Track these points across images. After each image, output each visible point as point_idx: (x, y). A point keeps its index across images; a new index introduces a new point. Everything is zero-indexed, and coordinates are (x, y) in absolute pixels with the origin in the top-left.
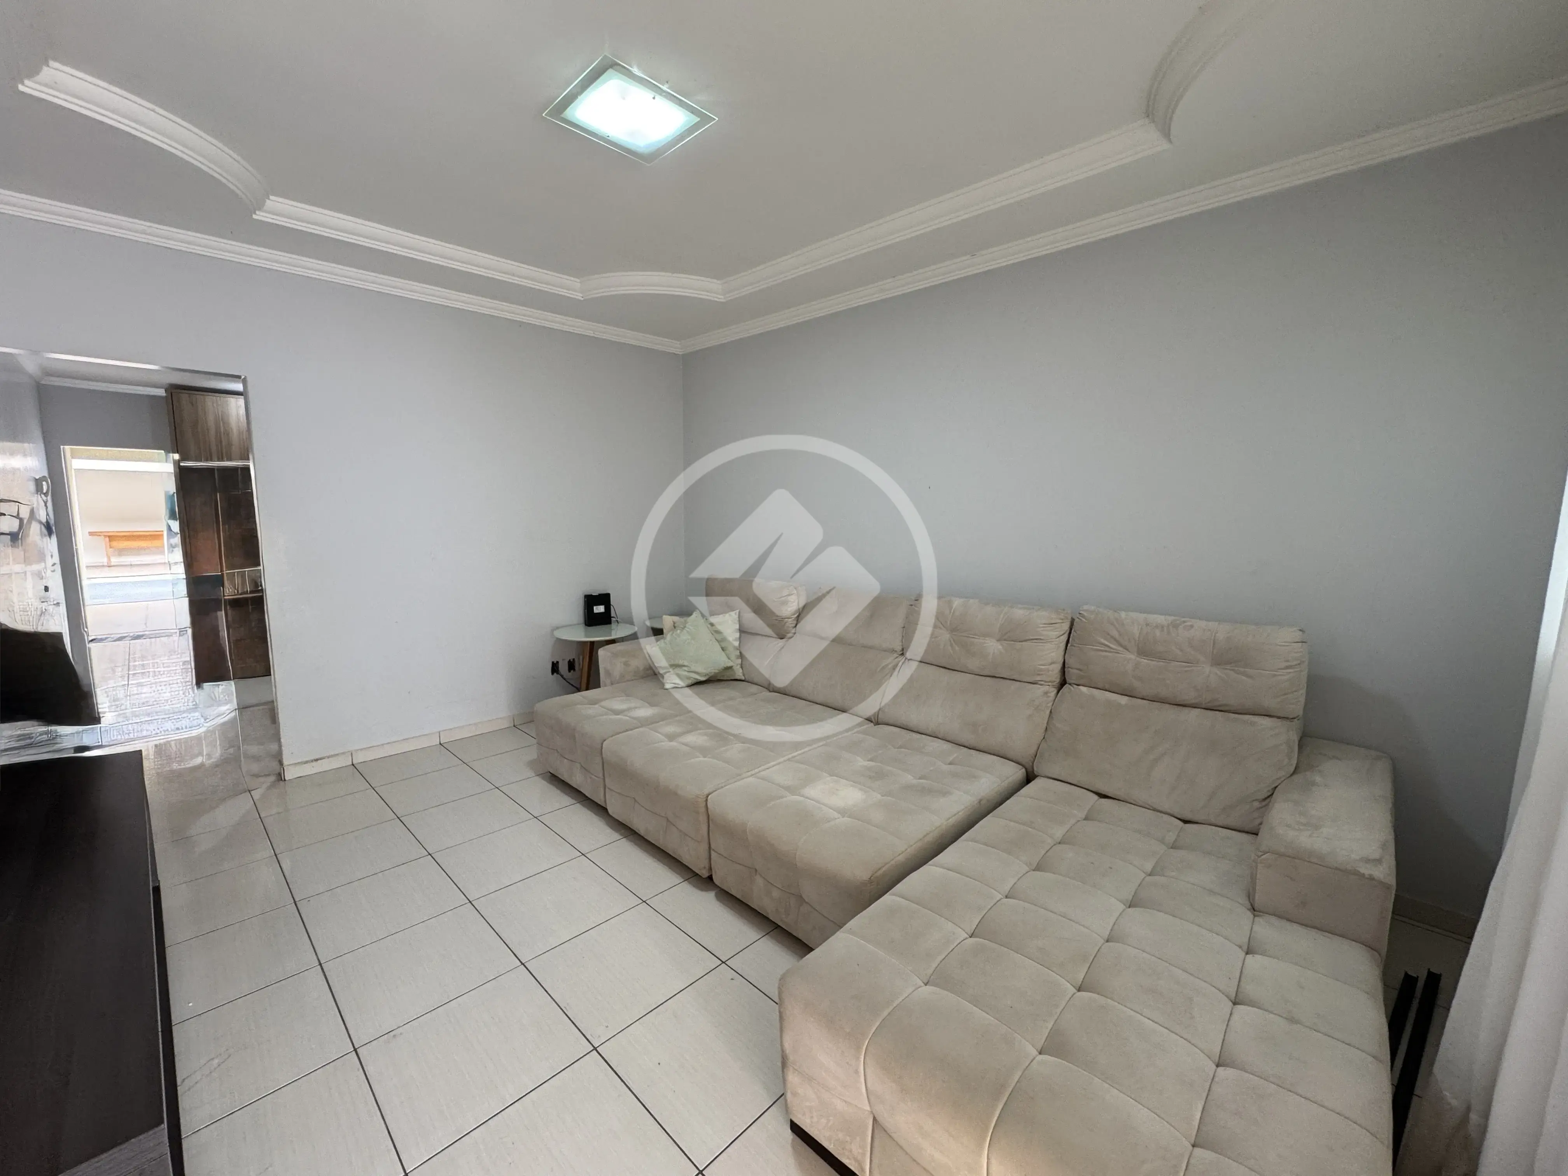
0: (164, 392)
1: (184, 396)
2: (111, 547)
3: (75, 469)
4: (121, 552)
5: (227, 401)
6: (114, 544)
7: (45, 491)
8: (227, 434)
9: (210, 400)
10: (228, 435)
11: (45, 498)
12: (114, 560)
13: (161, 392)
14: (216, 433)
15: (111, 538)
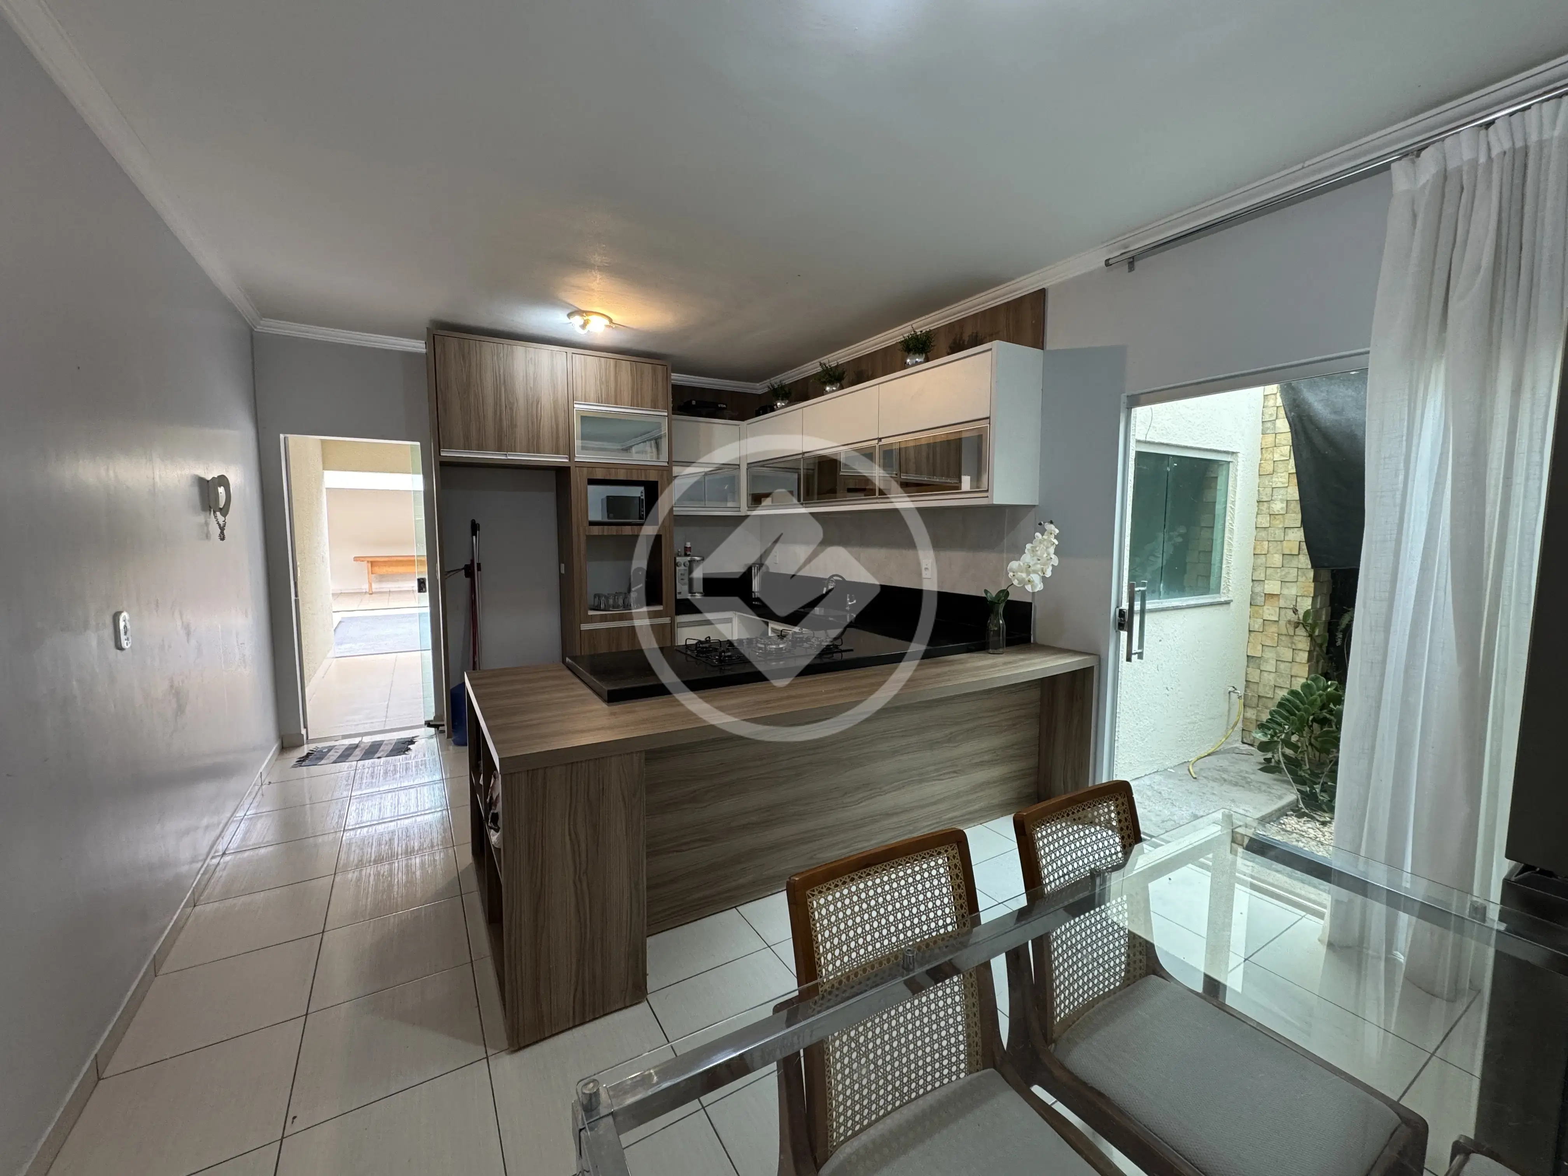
0: (424, 346)
1: (452, 344)
2: (372, 573)
3: (327, 488)
4: (382, 578)
5: (512, 351)
6: (376, 569)
7: (222, 505)
8: (511, 407)
9: (489, 348)
10: (511, 409)
11: (221, 519)
12: (376, 587)
13: (419, 346)
14: (496, 404)
15: (373, 564)
